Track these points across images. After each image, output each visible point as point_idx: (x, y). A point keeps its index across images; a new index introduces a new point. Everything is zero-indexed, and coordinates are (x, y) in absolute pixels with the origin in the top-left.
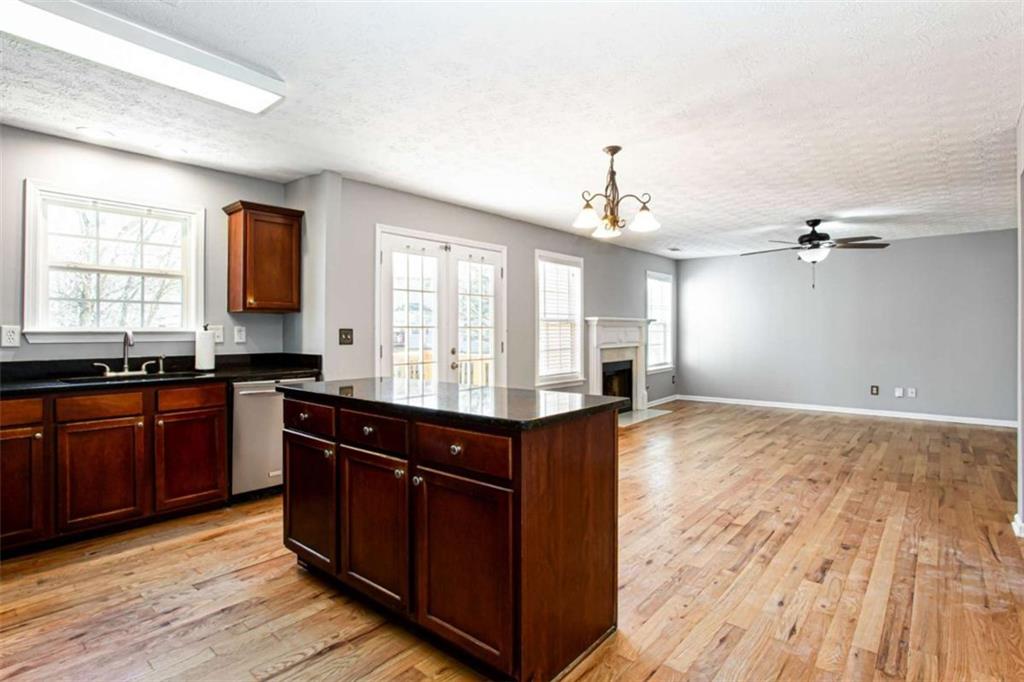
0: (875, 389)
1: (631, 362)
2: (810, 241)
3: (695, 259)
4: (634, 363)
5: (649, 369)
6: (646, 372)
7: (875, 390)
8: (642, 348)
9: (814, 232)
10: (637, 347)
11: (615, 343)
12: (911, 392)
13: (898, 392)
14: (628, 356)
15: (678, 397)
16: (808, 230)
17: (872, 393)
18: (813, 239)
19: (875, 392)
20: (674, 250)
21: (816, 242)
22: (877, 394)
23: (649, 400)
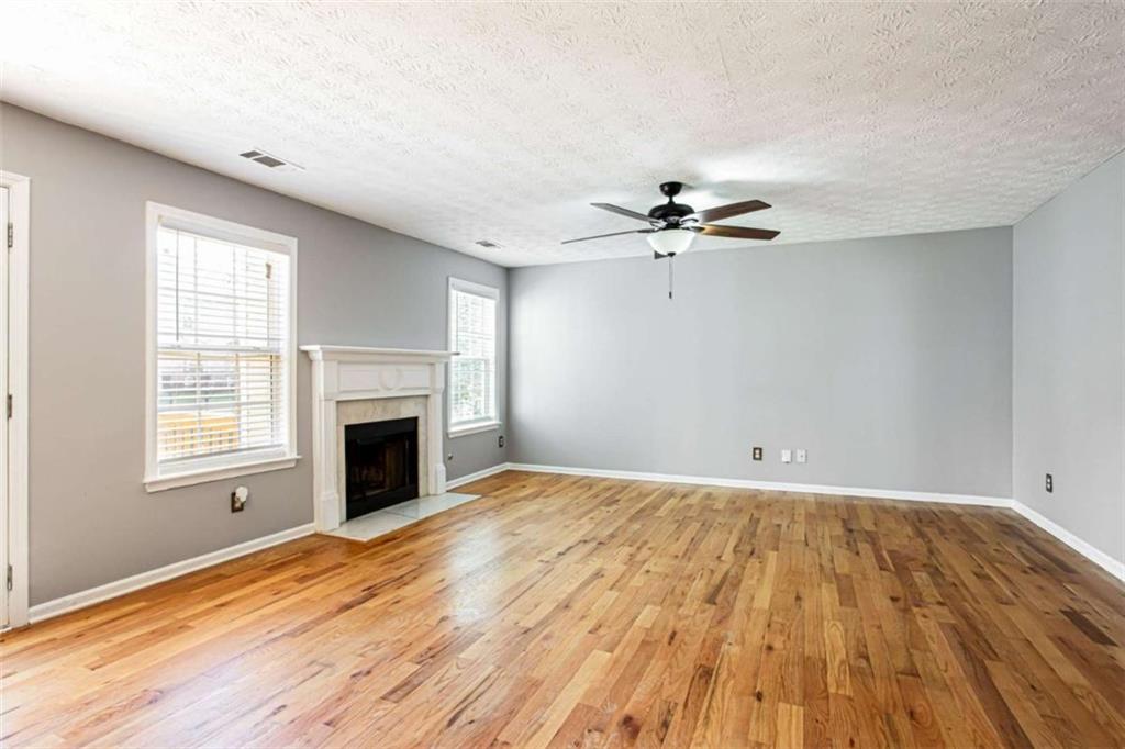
0: (757, 452)
1: (415, 420)
2: (664, 217)
3: (535, 267)
4: (421, 423)
5: (453, 429)
6: (446, 435)
7: (758, 454)
8: (437, 400)
9: (671, 202)
10: (427, 396)
11: (376, 390)
12: (800, 456)
13: (786, 457)
14: (406, 412)
15: (508, 466)
16: (665, 200)
17: (754, 458)
18: (671, 215)
19: (757, 456)
20: (487, 245)
21: (673, 219)
22: (760, 459)
23: (448, 480)
